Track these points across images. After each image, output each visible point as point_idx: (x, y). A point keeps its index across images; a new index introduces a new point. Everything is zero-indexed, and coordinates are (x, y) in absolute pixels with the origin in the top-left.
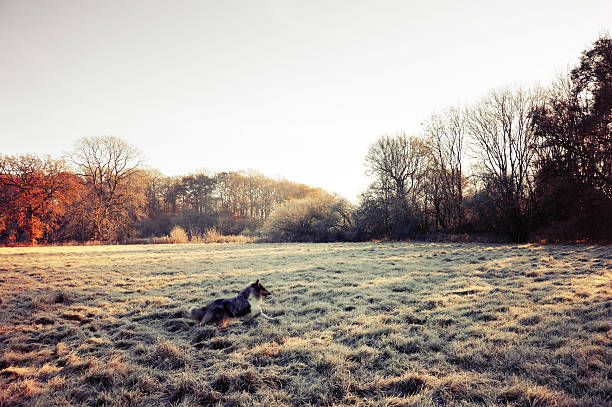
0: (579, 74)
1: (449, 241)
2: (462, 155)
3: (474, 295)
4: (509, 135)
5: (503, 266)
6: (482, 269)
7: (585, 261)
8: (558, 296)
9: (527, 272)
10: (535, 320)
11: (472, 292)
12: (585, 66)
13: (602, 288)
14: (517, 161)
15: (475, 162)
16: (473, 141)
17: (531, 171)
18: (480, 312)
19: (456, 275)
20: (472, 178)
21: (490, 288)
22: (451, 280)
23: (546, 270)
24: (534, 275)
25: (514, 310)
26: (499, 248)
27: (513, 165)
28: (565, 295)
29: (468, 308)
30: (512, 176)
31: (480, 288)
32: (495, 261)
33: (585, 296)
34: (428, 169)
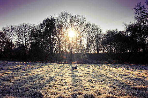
0: (42, 25)
1: (6, 60)
2: (13, 38)
3: (6, 75)
4: (26, 36)
5: (18, 67)
6: (12, 68)
7: (37, 66)
8: (27, 74)
9: (23, 68)
10: (19, 80)
11: (6, 74)
12: (44, 23)
13: (38, 72)
14: (27, 42)
15: (16, 41)
16: (16, 35)
17: (30, 45)
18: (6, 79)
19: (4, 69)
20: (15, 44)
21: (11, 72)
22: (2, 70)
23: (28, 68)
24: (24, 69)
25: (15, 78)
26: (19, 63)
27: (26, 43)
28: (29, 74)
29: (3, 78)
30: (25, 45)
31: (9, 72)
32: (16, 66)
33: (33, 74)
34: (3, 41)
